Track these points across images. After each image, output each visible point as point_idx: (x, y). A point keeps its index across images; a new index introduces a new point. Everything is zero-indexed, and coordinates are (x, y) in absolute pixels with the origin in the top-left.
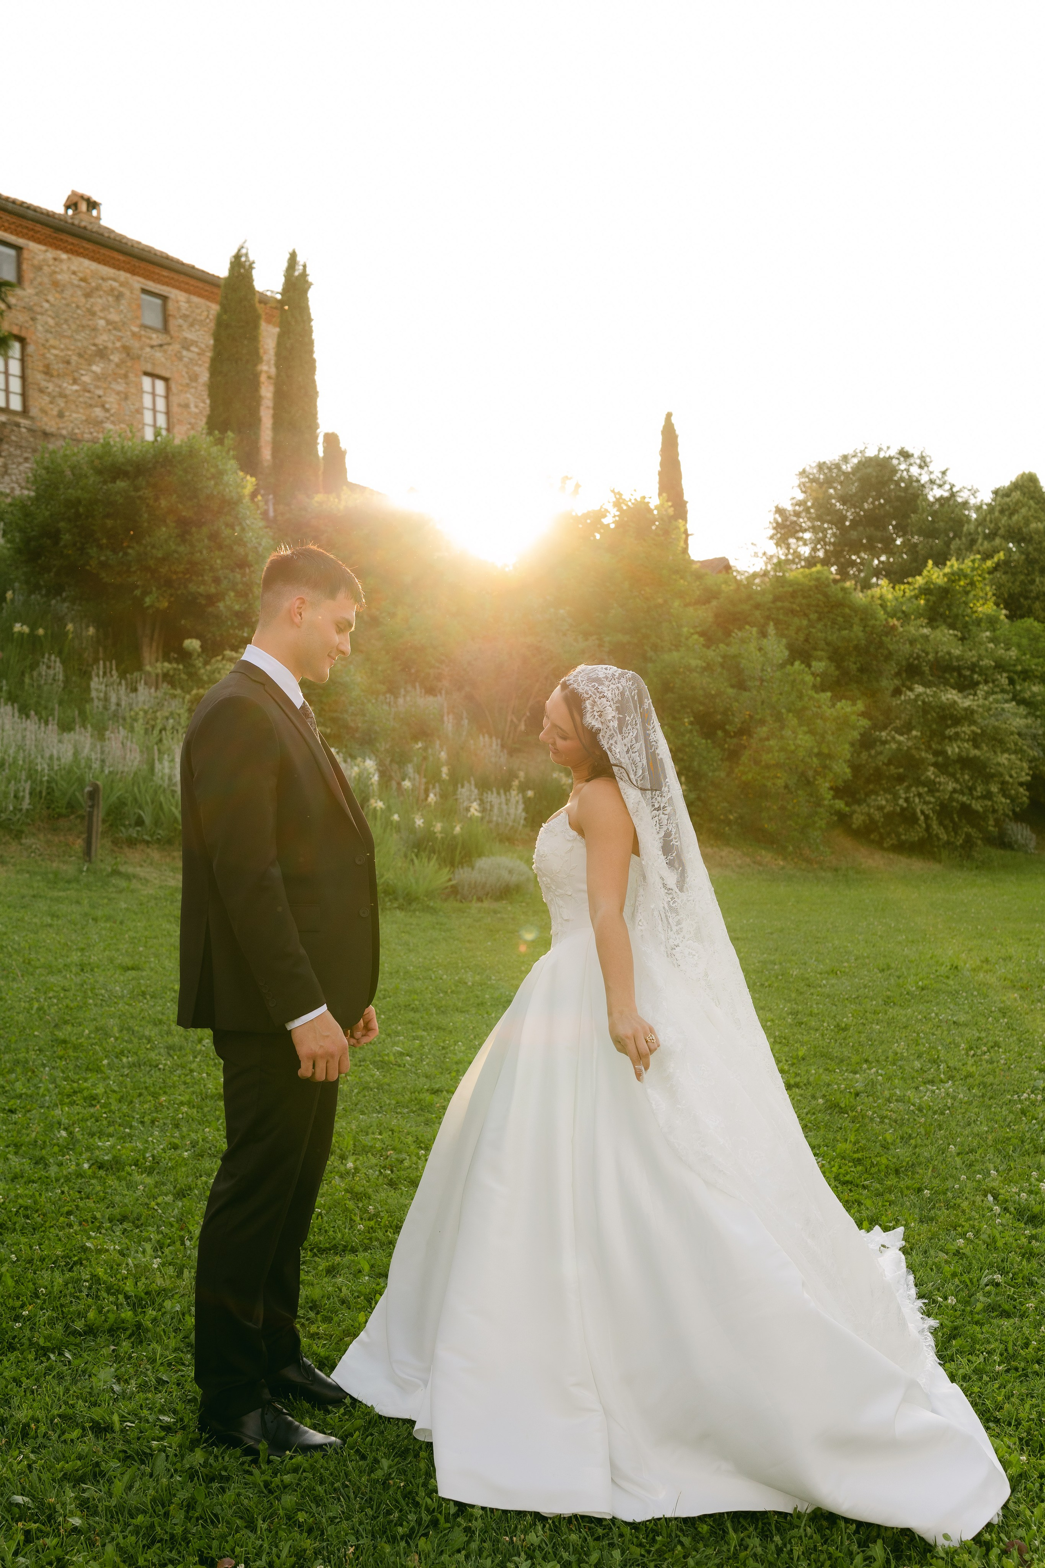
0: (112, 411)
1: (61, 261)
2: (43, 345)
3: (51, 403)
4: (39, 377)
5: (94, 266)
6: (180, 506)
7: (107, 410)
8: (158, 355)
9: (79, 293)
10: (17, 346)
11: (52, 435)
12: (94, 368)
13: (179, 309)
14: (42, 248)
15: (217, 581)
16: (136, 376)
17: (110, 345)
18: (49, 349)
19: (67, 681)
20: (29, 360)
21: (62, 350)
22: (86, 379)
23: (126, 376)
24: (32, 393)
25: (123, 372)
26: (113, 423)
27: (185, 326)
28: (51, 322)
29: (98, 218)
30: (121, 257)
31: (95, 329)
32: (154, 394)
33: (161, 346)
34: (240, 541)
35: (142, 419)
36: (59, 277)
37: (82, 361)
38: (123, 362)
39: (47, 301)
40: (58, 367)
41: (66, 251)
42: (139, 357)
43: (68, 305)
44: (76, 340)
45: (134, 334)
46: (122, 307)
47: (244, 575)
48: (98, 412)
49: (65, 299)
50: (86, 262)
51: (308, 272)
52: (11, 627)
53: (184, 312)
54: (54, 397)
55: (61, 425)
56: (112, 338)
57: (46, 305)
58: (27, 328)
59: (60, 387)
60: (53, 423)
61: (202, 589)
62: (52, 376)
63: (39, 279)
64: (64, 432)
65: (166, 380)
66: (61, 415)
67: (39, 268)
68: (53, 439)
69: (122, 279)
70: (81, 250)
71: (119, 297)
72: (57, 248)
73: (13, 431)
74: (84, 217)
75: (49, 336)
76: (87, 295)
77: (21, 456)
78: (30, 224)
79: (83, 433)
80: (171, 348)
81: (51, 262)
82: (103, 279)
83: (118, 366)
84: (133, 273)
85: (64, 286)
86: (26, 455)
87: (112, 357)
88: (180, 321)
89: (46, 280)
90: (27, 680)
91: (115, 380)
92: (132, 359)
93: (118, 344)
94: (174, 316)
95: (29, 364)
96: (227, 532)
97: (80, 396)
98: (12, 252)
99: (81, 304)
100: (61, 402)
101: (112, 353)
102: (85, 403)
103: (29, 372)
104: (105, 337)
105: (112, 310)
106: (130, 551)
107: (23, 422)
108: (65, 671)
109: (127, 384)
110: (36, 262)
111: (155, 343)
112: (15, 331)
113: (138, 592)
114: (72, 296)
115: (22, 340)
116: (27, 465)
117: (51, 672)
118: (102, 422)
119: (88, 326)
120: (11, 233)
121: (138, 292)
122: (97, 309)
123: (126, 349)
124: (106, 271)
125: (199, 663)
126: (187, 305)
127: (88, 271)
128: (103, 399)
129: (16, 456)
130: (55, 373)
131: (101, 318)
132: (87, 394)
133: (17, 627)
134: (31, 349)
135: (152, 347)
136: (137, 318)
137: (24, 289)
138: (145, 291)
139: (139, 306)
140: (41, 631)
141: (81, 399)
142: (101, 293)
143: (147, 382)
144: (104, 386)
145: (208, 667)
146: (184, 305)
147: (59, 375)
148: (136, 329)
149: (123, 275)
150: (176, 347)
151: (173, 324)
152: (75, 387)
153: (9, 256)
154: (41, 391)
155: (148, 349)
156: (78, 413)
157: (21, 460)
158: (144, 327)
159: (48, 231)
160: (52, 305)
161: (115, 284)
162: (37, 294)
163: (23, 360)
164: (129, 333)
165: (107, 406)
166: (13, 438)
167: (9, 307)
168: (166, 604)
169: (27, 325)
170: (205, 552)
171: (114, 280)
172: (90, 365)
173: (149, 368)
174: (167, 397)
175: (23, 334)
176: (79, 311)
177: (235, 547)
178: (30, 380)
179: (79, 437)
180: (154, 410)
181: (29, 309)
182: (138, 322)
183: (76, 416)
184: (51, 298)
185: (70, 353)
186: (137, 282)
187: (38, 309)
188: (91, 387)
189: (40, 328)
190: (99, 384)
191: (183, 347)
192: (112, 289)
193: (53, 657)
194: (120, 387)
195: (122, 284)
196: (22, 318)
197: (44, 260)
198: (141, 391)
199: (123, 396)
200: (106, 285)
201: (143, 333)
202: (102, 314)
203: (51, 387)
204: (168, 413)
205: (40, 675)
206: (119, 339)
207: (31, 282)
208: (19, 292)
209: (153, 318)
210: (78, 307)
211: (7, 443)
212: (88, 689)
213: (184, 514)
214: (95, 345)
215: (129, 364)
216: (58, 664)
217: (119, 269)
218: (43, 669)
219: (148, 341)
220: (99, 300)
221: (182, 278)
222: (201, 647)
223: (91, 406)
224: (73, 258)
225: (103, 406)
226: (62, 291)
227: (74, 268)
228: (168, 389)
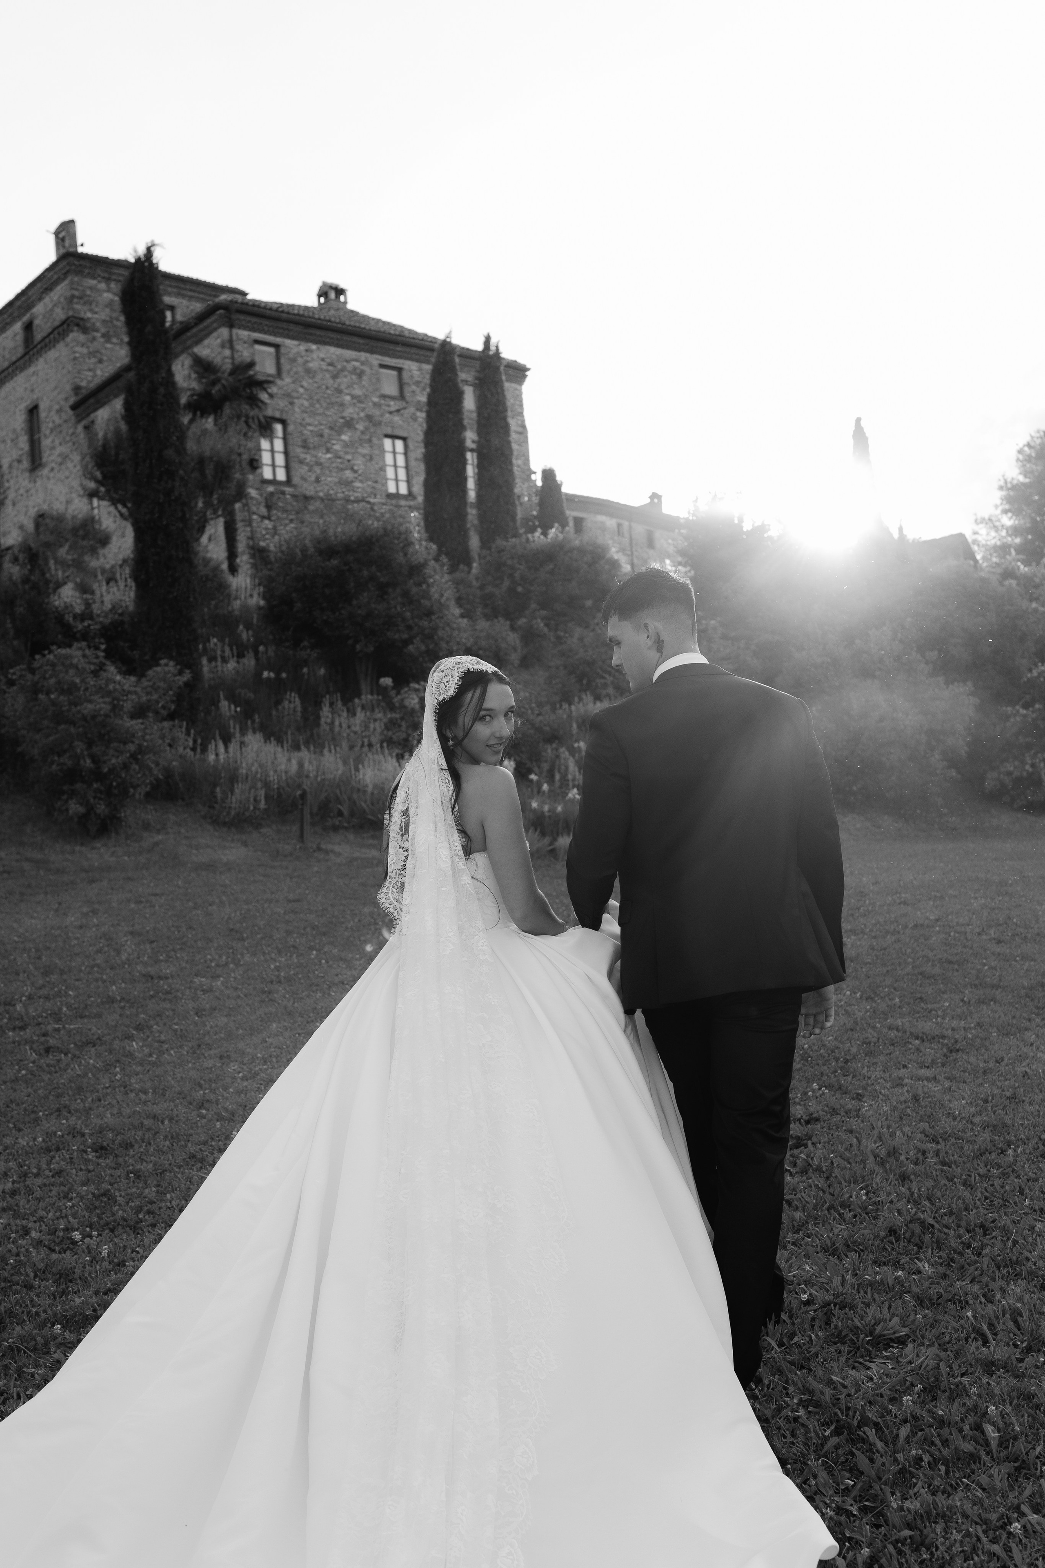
0: (360, 472)
1: (311, 351)
2: (301, 424)
3: (310, 471)
4: (299, 450)
5: (339, 351)
6: (379, 574)
7: (355, 472)
8: (396, 418)
9: (328, 376)
10: (278, 428)
11: (312, 498)
12: (344, 437)
13: (412, 377)
14: (296, 343)
15: (409, 628)
16: (379, 439)
17: (355, 416)
18: (305, 427)
19: (305, 710)
20: (289, 437)
21: (316, 426)
22: (337, 447)
23: (370, 441)
24: (294, 465)
25: (367, 437)
26: (361, 481)
27: (418, 390)
28: (306, 403)
29: (345, 303)
30: (361, 341)
31: (342, 405)
32: (394, 453)
33: (398, 411)
34: (427, 595)
35: (385, 475)
36: (311, 365)
37: (333, 433)
38: (367, 429)
39: (302, 386)
40: (313, 440)
41: (315, 342)
42: (380, 423)
43: (319, 387)
44: (327, 416)
45: (375, 404)
46: (364, 383)
47: (430, 622)
48: (348, 474)
49: (316, 382)
50: (332, 349)
51: (501, 349)
52: (262, 674)
53: (417, 379)
54: (312, 466)
55: (319, 489)
56: (357, 409)
57: (301, 390)
58: (287, 412)
59: (316, 456)
60: (312, 488)
61: (397, 636)
62: (309, 448)
63: (295, 370)
64: (321, 494)
65: (404, 439)
66: (317, 480)
67: (294, 360)
68: (312, 502)
69: (363, 359)
70: (328, 340)
71: (361, 375)
72: (308, 340)
73: (279, 498)
74: (333, 304)
75: (305, 415)
76: (335, 377)
77: (287, 518)
78: (284, 325)
79: (337, 493)
80: (406, 411)
81: (304, 353)
82: (347, 361)
83: (363, 433)
84: (372, 352)
85: (315, 372)
86: (291, 517)
87: (357, 426)
88: (414, 387)
89: (300, 369)
90: (274, 713)
91: (361, 445)
92: (374, 425)
93: (362, 415)
94: (408, 384)
95: (290, 442)
96: (414, 590)
97: (332, 463)
98: (272, 350)
99: (329, 385)
100: (317, 470)
101: (358, 423)
102: (337, 467)
103: (290, 448)
104: (351, 410)
105: (355, 386)
106: (343, 612)
107: (288, 489)
108: (302, 703)
109: (371, 447)
110: (291, 356)
111: (392, 409)
112: (277, 415)
113: (350, 642)
114: (322, 379)
115: (283, 422)
116: (292, 525)
117: (292, 706)
118: (352, 482)
119: (337, 402)
120: (270, 334)
121: (376, 368)
122: (343, 387)
123: (369, 417)
124: (349, 354)
125: (393, 693)
126: (418, 373)
127: (334, 356)
128: (352, 462)
129: (283, 519)
130: (311, 446)
131: (347, 394)
132: (339, 460)
133: (265, 674)
134: (291, 428)
135: (391, 413)
136: (377, 390)
137: (282, 379)
138: (382, 366)
139: (378, 380)
140: (284, 675)
141: (334, 465)
142: (346, 373)
143: (388, 443)
144: (352, 451)
145: (399, 697)
146: (416, 373)
147: (314, 448)
148: (376, 400)
149: (363, 356)
150: (412, 410)
151: (407, 391)
152: (329, 456)
153: (269, 353)
154: (301, 462)
155: (387, 415)
156: (332, 476)
157: (287, 522)
158: (384, 396)
159: (299, 328)
160: (306, 389)
161: (357, 364)
162: (294, 382)
163: (285, 439)
164: (371, 404)
165: (356, 468)
166: (280, 504)
167: (271, 396)
168: (372, 649)
169: (286, 409)
170: (399, 608)
171: (356, 360)
172: (340, 435)
173: (389, 431)
174: (406, 454)
175: (284, 417)
176: (329, 392)
177: (422, 601)
178: (291, 454)
179: (334, 496)
180: (395, 466)
181: (288, 395)
182: (378, 393)
183: (331, 479)
184: (305, 384)
185: (323, 427)
186: (375, 359)
187: (295, 394)
188: (342, 454)
189: (297, 410)
190: (348, 450)
191: (417, 410)
192: (355, 369)
193: (293, 694)
194: (365, 450)
195: (363, 363)
196: (282, 403)
197: (298, 353)
198: (383, 452)
199: (368, 457)
200: (349, 366)
201: (382, 402)
202: (347, 391)
203: (309, 458)
204: (407, 467)
205: (284, 708)
206: (363, 410)
207: (288, 372)
208: (279, 382)
209: (390, 388)
210: (327, 388)
211: (276, 509)
212: (318, 717)
213: (382, 580)
214: (343, 418)
215: (372, 430)
216: (297, 699)
217: (360, 351)
218: (286, 703)
219: (387, 408)
220: (345, 380)
221: (414, 350)
222: (393, 682)
223: (342, 470)
224: (321, 347)
225: (352, 469)
226: (314, 377)
227: (322, 355)
228: (406, 447)
